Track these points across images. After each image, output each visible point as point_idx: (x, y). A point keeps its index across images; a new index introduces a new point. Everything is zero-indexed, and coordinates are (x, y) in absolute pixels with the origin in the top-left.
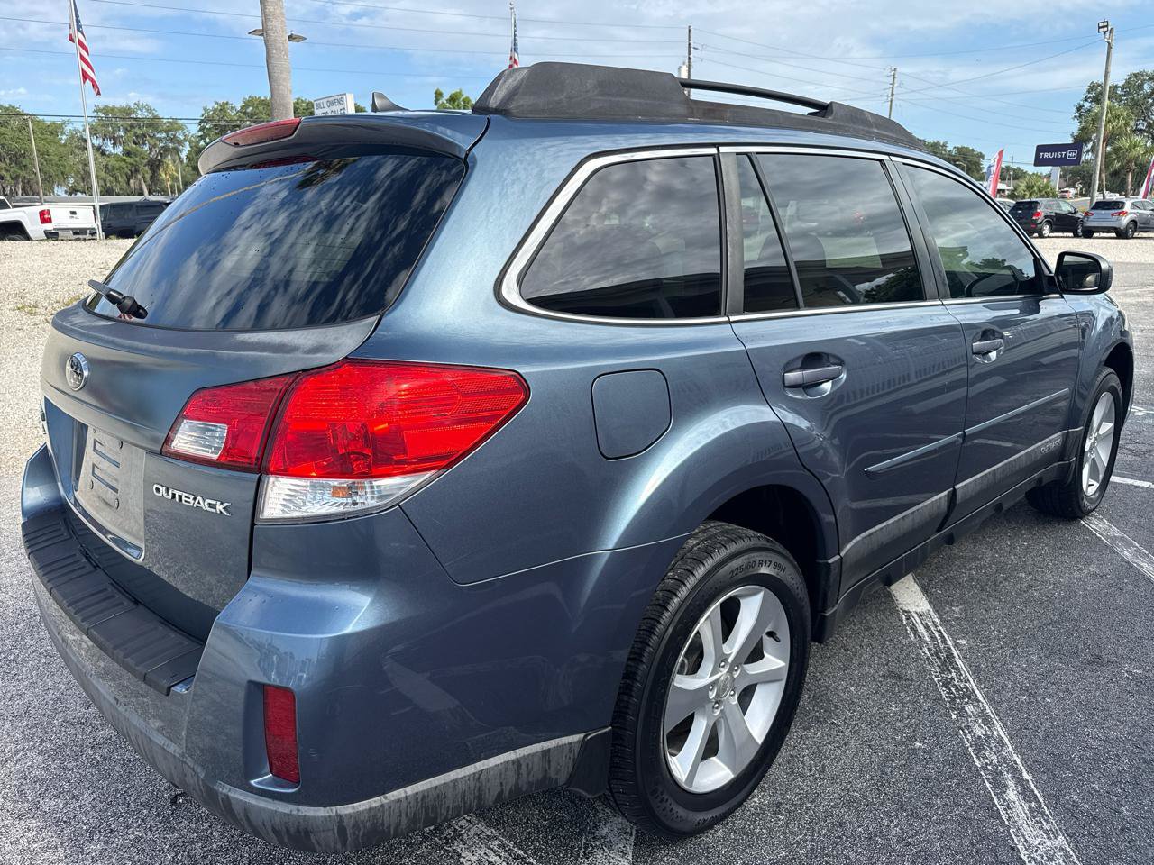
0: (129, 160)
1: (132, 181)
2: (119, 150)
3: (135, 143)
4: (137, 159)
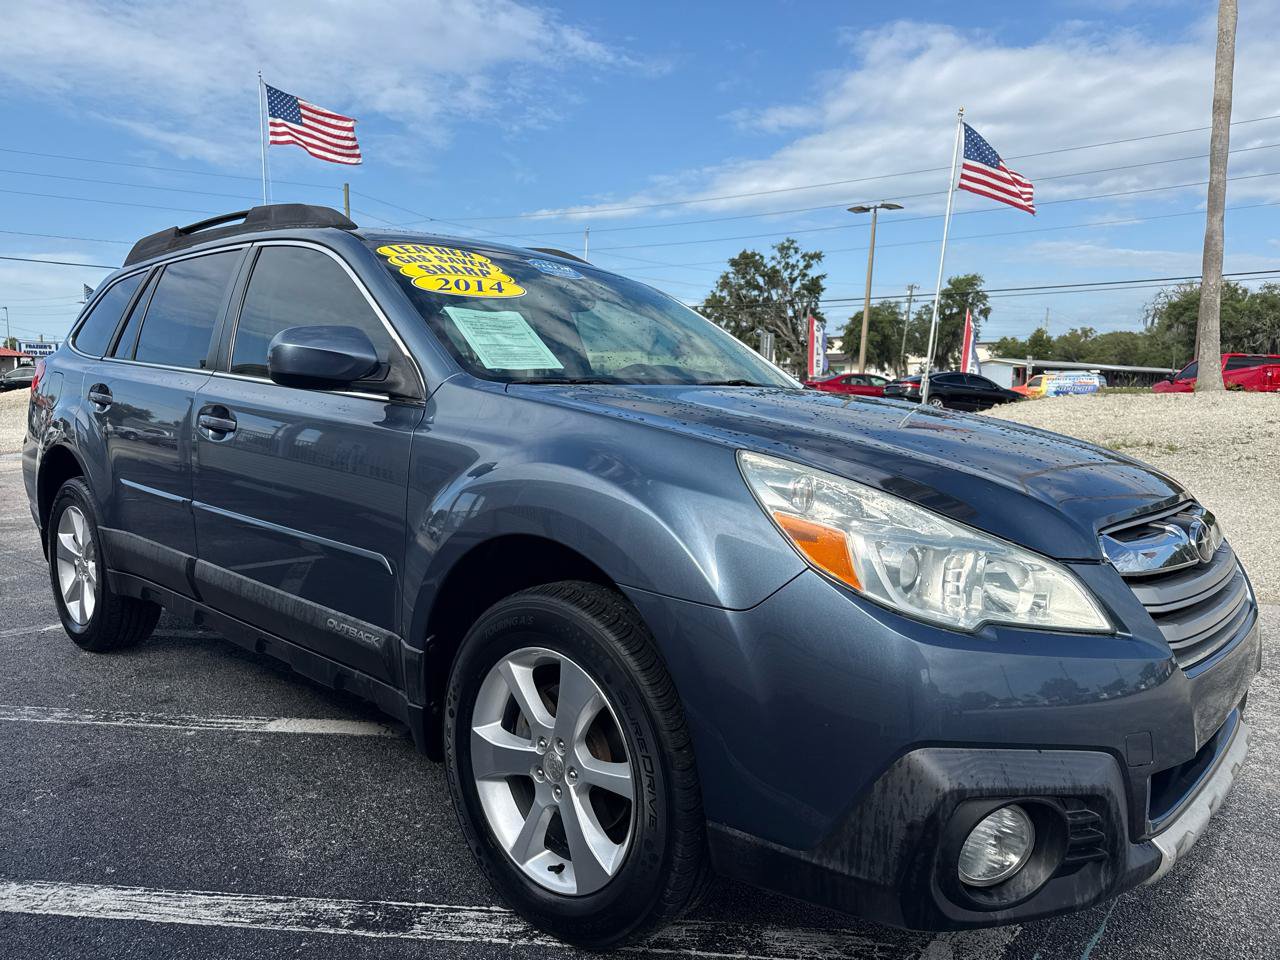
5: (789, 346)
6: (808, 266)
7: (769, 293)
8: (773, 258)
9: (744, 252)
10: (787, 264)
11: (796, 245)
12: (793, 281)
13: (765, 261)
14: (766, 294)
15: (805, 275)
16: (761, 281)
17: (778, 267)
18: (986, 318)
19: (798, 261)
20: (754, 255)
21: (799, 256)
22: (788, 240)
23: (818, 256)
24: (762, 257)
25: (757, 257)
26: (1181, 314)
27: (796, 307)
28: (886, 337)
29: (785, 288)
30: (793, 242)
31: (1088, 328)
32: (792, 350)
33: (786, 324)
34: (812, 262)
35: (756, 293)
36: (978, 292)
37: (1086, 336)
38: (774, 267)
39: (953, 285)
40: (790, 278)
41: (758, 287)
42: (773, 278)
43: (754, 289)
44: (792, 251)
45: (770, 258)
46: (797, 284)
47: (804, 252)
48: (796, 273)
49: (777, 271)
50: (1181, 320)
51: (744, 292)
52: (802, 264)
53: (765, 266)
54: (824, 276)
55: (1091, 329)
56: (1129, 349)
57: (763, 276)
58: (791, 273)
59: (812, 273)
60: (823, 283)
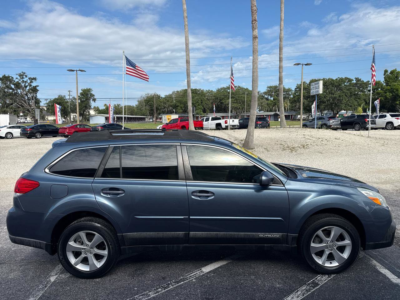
0: (274, 101)
1: (274, 108)
2: (272, 99)
3: (276, 96)
4: (276, 101)
5: (28, 110)
6: (31, 82)
7: (17, 91)
8: (17, 78)
9: (5, 75)
10: (23, 81)
11: (26, 74)
12: (26, 87)
13: (14, 79)
14: (15, 91)
15: (31, 85)
16: (13, 86)
17: (19, 82)
18: (95, 102)
19: (27, 80)
20: (9, 77)
21: (27, 78)
22: (22, 72)
23: (35, 79)
24: (13, 78)
25: (11, 78)
26: (148, 102)
27: (29, 96)
28: (65, 108)
29: (23, 90)
30: (25, 73)
31: (119, 104)
32: (30, 112)
33: (26, 103)
34: (33, 81)
35: (11, 91)
36: (91, 94)
37: (119, 106)
38: (18, 82)
39: (83, 91)
40: (25, 86)
41: (11, 88)
42: (18, 85)
43: (10, 90)
44: (24, 76)
45: (16, 78)
46: (28, 88)
47: (29, 77)
48: (27, 84)
49: (20, 83)
50: (148, 104)
51: (6, 90)
52: (29, 81)
53: (14, 81)
54: (38, 86)
55: (120, 105)
56: (133, 111)
57: (14, 85)
58: (25, 84)
59: (34, 84)
60: (37, 88)
